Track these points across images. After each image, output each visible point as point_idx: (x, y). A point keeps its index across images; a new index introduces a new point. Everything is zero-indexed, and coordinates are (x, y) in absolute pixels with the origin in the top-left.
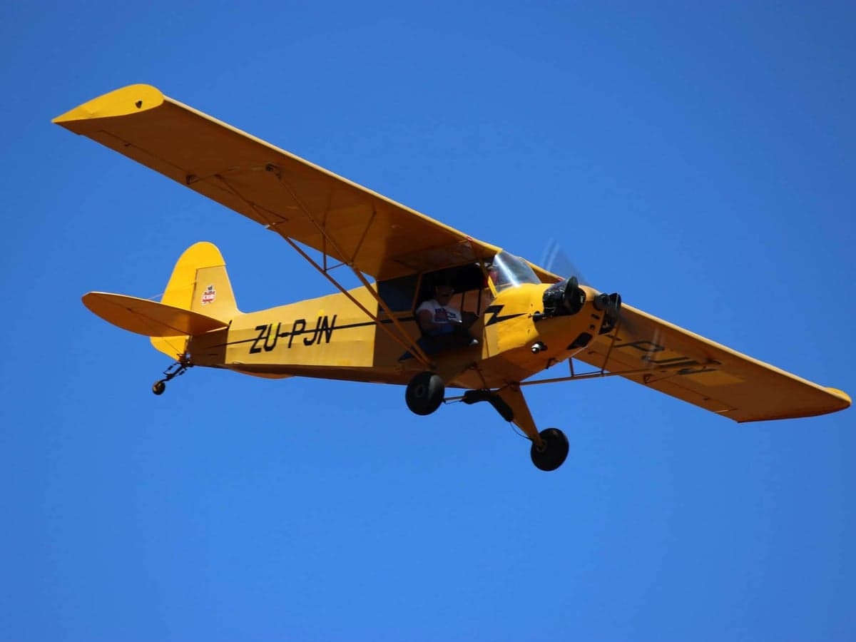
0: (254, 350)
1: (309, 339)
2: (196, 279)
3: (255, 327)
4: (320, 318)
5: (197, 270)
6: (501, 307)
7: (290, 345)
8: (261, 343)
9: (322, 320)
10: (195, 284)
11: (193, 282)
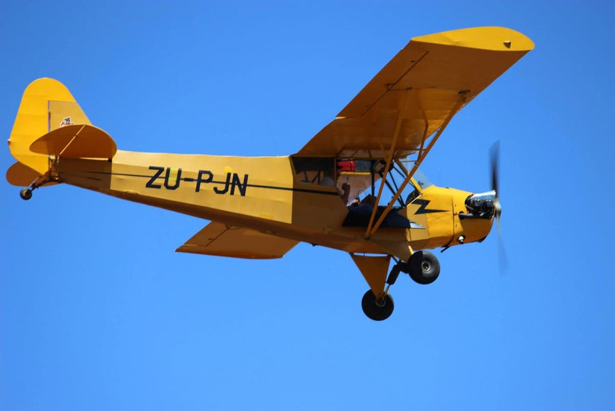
0: (149, 185)
1: (219, 189)
2: (49, 108)
3: (148, 166)
4: (229, 175)
5: (49, 101)
6: (428, 202)
7: (198, 189)
8: (158, 181)
9: (232, 176)
10: (49, 114)
11: (48, 112)
